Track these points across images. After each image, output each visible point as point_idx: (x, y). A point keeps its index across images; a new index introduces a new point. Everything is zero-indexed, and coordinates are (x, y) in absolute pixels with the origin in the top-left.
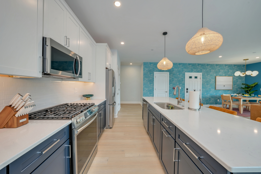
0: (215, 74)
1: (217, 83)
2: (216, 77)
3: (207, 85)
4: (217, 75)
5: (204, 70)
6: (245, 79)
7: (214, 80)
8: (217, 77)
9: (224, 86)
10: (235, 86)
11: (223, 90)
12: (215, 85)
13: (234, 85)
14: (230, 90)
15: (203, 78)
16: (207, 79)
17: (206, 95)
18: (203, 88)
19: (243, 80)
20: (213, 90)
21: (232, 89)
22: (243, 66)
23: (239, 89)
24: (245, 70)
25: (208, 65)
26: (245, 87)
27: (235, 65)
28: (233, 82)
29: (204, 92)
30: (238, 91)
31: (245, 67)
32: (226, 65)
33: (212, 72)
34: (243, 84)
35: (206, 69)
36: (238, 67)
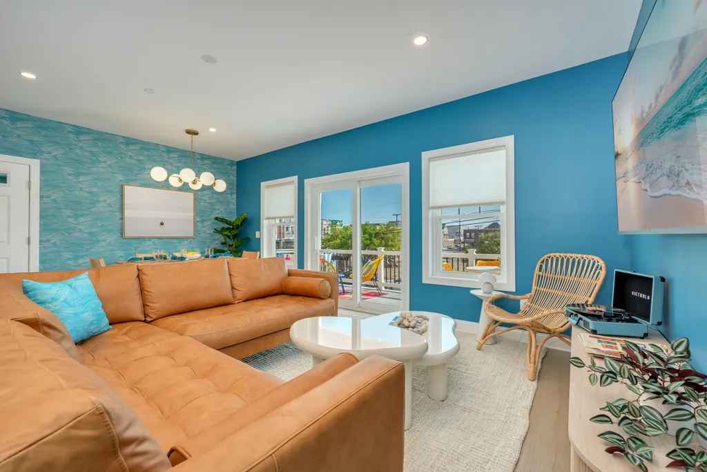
0: (120, 177)
1: (127, 213)
2: (122, 187)
3: (76, 217)
4: (129, 182)
5: (58, 152)
6: (237, 205)
7: (113, 200)
8: (127, 188)
9: (162, 224)
10: (206, 224)
11: (159, 238)
12: (122, 219)
13: (203, 221)
14: (187, 238)
15: (45, 184)
16: (77, 193)
17: (70, 262)
18: (45, 228)
19: (232, 206)
20: (112, 238)
21: (192, 235)
22: (231, 163)
23: (217, 236)
24: (235, 178)
25: (79, 131)
26: (223, 228)
27: (204, 157)
28: (197, 211)
29: (55, 249)
30: (215, 240)
31: (235, 167)
32: (170, 150)
33: (103, 165)
34: (216, 218)
35: (70, 149)
36: (215, 166)
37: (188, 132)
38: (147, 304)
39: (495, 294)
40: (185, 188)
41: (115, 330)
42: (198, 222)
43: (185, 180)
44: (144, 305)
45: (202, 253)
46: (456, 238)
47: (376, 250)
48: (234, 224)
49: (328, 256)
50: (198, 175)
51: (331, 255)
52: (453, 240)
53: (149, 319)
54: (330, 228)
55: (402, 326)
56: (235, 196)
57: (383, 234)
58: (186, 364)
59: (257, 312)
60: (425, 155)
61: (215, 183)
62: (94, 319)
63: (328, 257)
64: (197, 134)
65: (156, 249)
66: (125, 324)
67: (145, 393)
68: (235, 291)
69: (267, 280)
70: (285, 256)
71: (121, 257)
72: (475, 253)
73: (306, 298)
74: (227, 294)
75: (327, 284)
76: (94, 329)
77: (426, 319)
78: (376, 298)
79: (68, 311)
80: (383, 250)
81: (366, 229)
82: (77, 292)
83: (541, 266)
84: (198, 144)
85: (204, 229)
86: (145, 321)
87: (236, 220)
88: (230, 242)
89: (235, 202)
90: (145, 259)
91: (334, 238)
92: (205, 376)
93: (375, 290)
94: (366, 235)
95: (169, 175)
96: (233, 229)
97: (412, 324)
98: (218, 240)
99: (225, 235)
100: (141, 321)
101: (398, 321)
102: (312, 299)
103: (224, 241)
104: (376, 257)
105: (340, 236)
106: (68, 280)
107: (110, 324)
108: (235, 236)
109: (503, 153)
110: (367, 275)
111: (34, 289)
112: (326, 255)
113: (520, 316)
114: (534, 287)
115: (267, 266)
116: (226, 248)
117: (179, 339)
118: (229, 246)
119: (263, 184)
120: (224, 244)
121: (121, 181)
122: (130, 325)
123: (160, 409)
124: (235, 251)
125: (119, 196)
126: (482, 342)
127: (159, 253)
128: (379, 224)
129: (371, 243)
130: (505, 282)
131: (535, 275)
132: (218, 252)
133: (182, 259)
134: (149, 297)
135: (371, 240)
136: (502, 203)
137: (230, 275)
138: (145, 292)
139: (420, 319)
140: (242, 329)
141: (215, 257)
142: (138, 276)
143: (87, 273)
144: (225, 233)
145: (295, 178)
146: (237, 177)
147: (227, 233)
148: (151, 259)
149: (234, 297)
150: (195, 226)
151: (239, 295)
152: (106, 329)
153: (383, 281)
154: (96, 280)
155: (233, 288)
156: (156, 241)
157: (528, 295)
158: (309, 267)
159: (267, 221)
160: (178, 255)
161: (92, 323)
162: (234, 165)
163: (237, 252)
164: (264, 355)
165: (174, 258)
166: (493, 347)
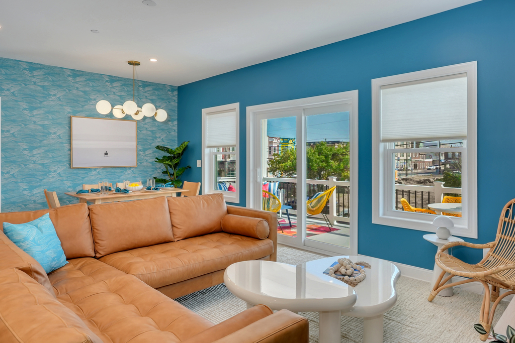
0: (68, 109)
1: (74, 142)
2: (70, 118)
3: (31, 149)
4: (76, 113)
5: (16, 89)
6: (178, 132)
7: (62, 131)
8: (74, 120)
9: (106, 154)
10: (147, 152)
11: (104, 168)
12: (70, 150)
13: (144, 150)
14: (130, 167)
16: (32, 126)
17: (26, 192)
19: (173, 133)
20: (61, 169)
21: (134, 164)
22: (172, 88)
23: (159, 165)
24: (177, 104)
25: (33, 67)
26: (164, 157)
27: (145, 84)
28: (139, 140)
29: (14, 180)
30: (157, 169)
31: (176, 93)
32: (113, 79)
33: (53, 98)
34: (158, 147)
35: (26, 85)
36: (157, 93)
37: (130, 63)
38: (97, 241)
39: (453, 240)
40: (127, 118)
41: (71, 266)
42: (140, 150)
43: (128, 112)
44: (95, 243)
45: (144, 183)
46: (434, 158)
47: (327, 179)
48: (175, 153)
49: (275, 185)
50: (140, 106)
51: (277, 184)
52: (431, 160)
53: (98, 255)
54: (280, 148)
55: (338, 273)
56: (176, 123)
57: (342, 155)
58: (132, 303)
59: (194, 252)
60: (375, 83)
61: (156, 113)
62: (55, 255)
63: (274, 187)
64: (139, 64)
65: (101, 179)
66: (79, 260)
67: (100, 326)
68: (174, 228)
69: (205, 217)
70: (228, 185)
71: (70, 187)
72: (442, 186)
73: (245, 238)
74: (167, 232)
75: (266, 224)
76: (55, 264)
77: (367, 266)
78: (326, 233)
79: (36, 250)
80: (335, 180)
81: (321, 149)
82: (42, 232)
83: (508, 211)
84: (140, 72)
85: (146, 158)
86: (95, 257)
87: (177, 149)
88: (171, 171)
89: (176, 128)
90: (92, 191)
91: (284, 159)
92: (147, 314)
93: (324, 224)
94: (321, 156)
95: (113, 106)
96: (174, 157)
97: (349, 272)
98: (160, 168)
99: (166, 164)
100: (91, 257)
101: (335, 268)
102: (250, 239)
103: (165, 170)
104: (327, 187)
105: (292, 157)
106: (35, 221)
107: (68, 259)
108: (176, 166)
109: (464, 80)
110: (316, 208)
111: (11, 231)
112: (272, 184)
113: (480, 267)
114: (498, 235)
115: (206, 205)
116: (167, 178)
117: (126, 277)
118: (171, 174)
119: (204, 111)
120: (165, 172)
121: (69, 113)
122: (84, 261)
123: (112, 340)
124: (176, 181)
125: (67, 128)
126: (434, 293)
127: (104, 185)
128: (338, 142)
129: (328, 165)
130: (466, 227)
131: (500, 221)
132: (159, 181)
133: (126, 191)
134: (97, 235)
135: (327, 162)
136: (463, 138)
137: (170, 212)
138: (95, 230)
139: (358, 267)
140: (180, 269)
141: (156, 189)
142: (89, 215)
143: (48, 214)
144: (167, 162)
145: (236, 105)
146: (178, 103)
147: (168, 162)
148: (97, 191)
149: (174, 235)
150: (137, 155)
151: (180, 233)
152: (64, 264)
153: (335, 214)
154: (55, 219)
155: (173, 226)
156: (101, 171)
157: (491, 244)
158: (251, 205)
159: (208, 149)
160: (121, 186)
161: (53, 260)
162: (175, 90)
163: (178, 182)
164: (203, 293)
165: (118, 190)
166: (448, 300)
